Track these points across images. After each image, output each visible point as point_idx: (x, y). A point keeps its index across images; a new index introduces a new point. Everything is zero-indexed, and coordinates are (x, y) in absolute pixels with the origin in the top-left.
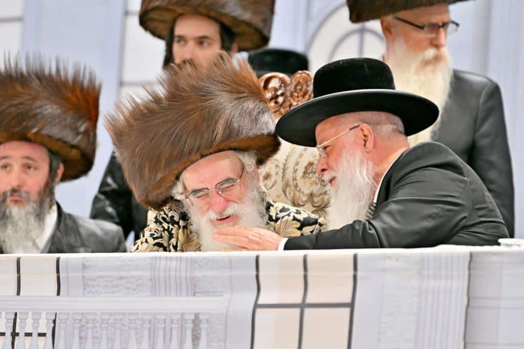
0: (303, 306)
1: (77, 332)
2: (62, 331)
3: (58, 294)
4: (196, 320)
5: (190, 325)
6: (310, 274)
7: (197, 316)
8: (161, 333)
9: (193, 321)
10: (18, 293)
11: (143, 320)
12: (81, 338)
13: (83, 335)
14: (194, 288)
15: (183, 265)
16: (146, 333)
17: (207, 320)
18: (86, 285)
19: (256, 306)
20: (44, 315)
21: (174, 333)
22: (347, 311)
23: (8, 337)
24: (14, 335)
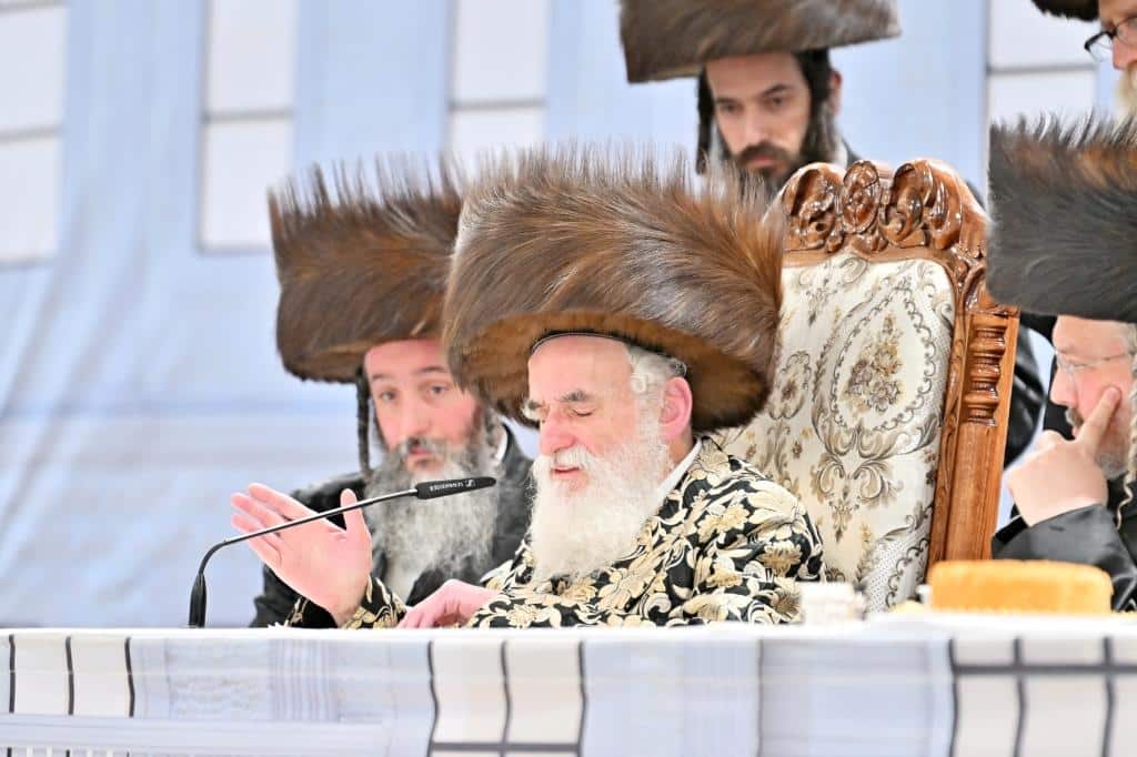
0: (503, 748)
3: (132, 712)
10: (71, 711)
14: (337, 705)
18: (173, 695)
19: (432, 746)
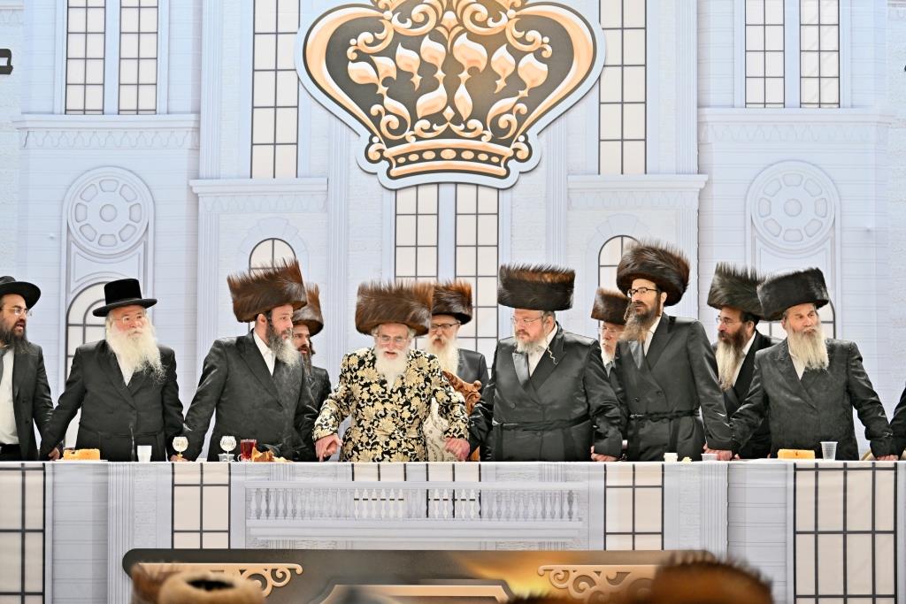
0: (634, 487)
1: (495, 499)
2: (486, 499)
3: (480, 480)
4: (570, 493)
5: (566, 496)
6: (636, 473)
7: (571, 491)
8: (549, 499)
9: (569, 494)
10: (454, 480)
11: (537, 494)
12: (498, 502)
13: (500, 500)
14: (566, 479)
15: (559, 468)
16: (539, 499)
17: (578, 494)
18: (497, 477)
19: (606, 487)
20: (472, 491)
21: (557, 499)
22: (660, 489)
23: (451, 502)
24: (454, 500)
